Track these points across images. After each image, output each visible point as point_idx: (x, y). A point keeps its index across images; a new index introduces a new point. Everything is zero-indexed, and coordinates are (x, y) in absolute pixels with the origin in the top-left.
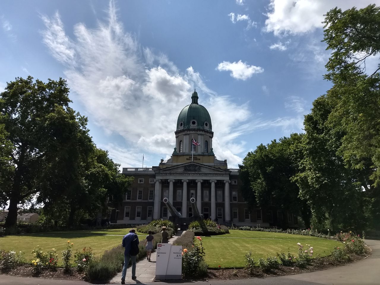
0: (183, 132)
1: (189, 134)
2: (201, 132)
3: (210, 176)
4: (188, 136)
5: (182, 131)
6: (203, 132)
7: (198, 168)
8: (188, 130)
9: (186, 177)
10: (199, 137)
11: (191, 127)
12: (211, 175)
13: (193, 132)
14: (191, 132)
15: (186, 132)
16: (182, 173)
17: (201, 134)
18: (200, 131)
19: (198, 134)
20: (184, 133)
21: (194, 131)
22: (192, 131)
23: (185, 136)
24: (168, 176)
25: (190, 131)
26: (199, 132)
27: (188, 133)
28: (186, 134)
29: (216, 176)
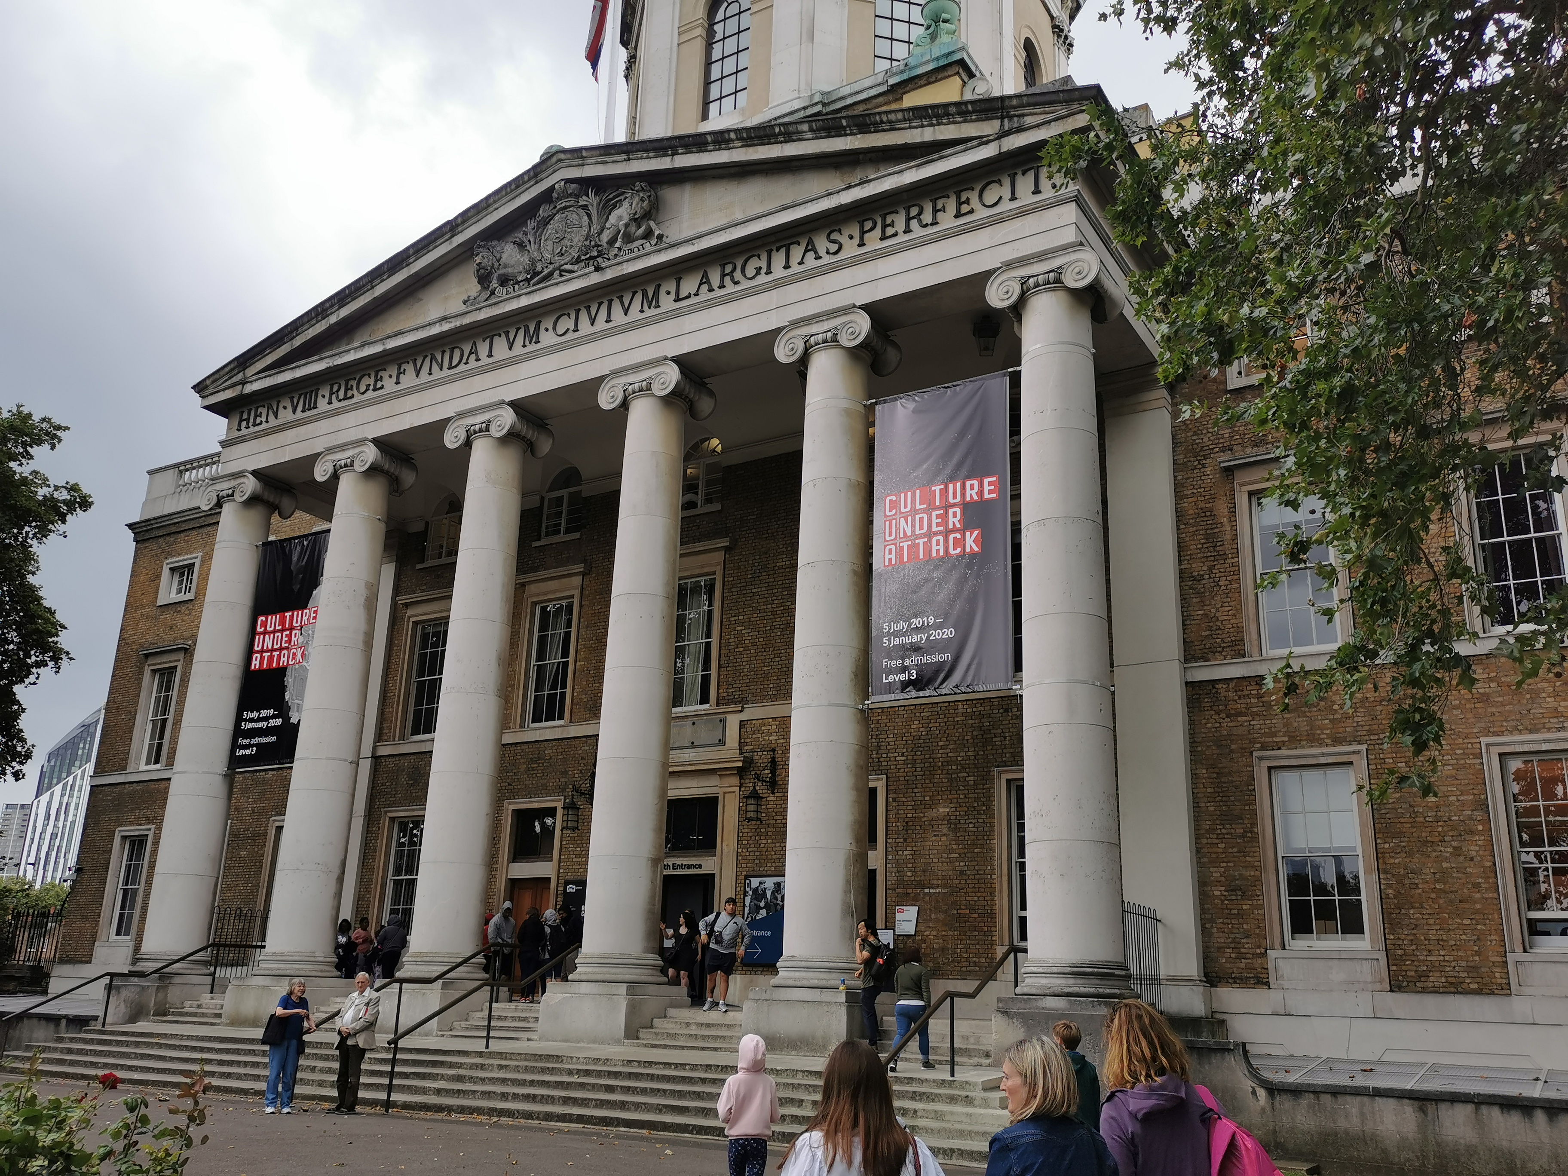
3: (778, 271)
7: (635, 216)
9: (490, 378)
12: (797, 254)
16: (448, 343)
24: (319, 418)
29: (873, 245)
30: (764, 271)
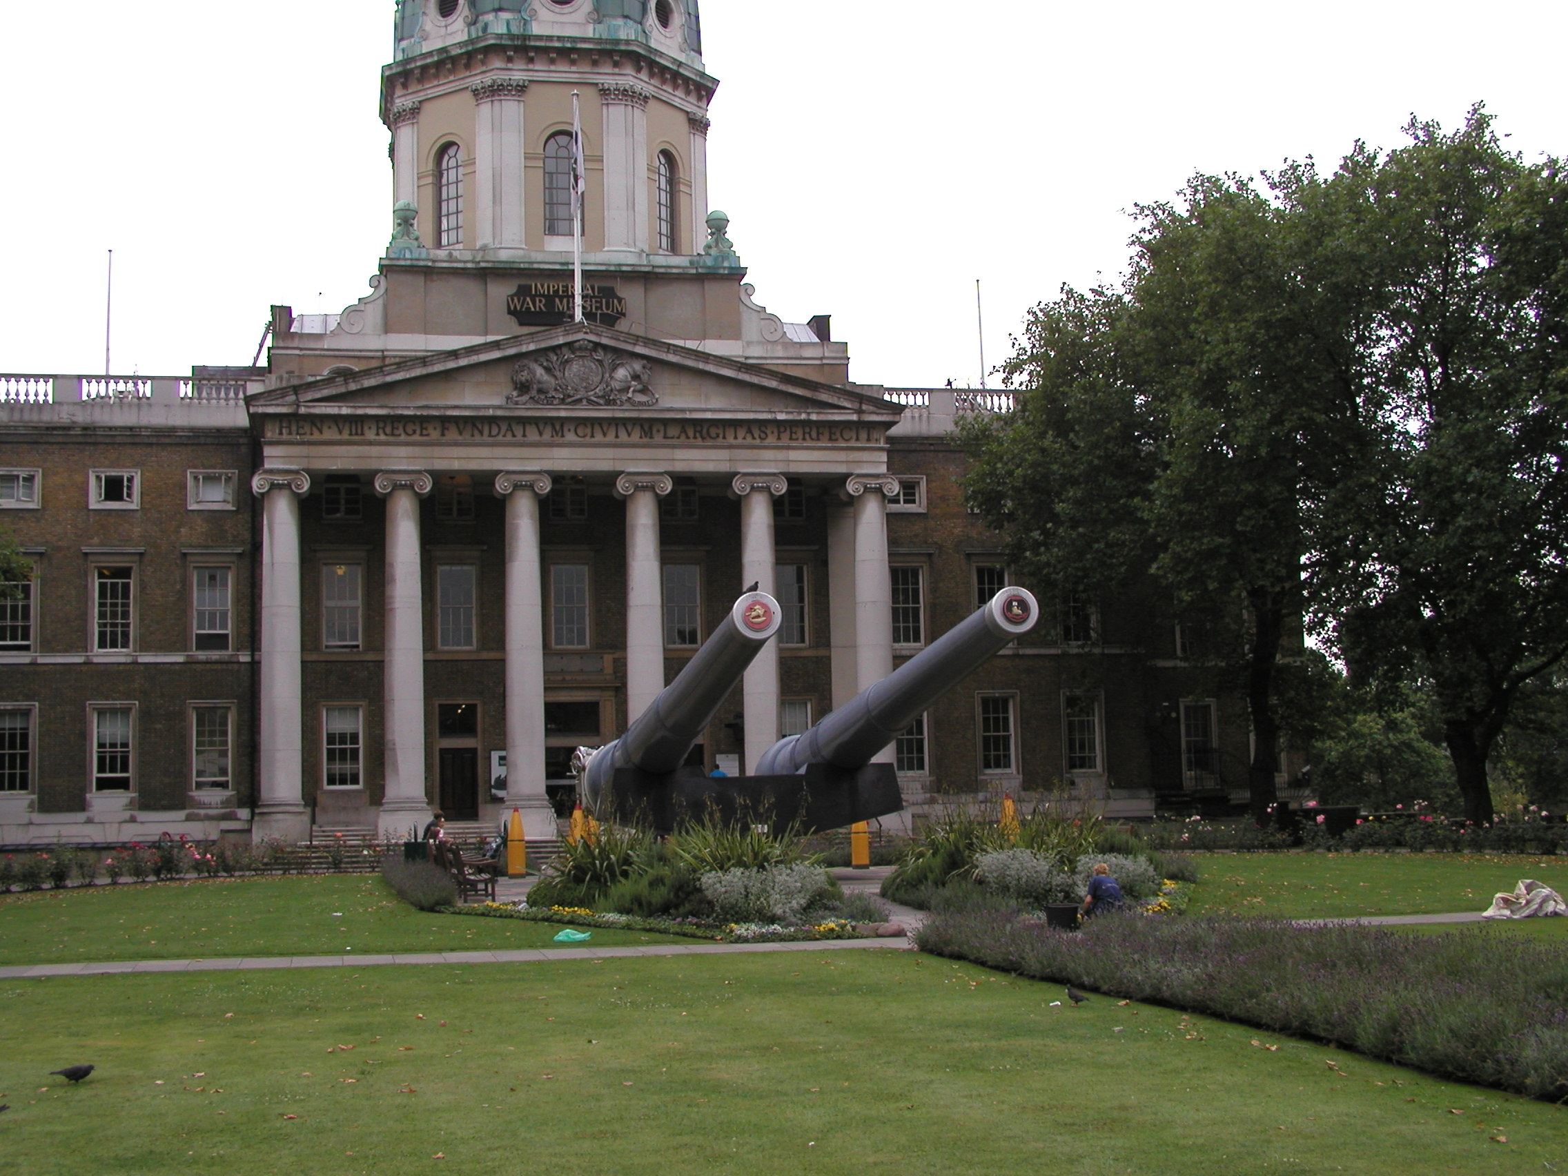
0: (468, 66)
1: (521, 89)
2: (629, 78)
3: (731, 440)
4: (511, 109)
5: (454, 60)
6: (644, 75)
7: (636, 377)
8: (517, 49)
9: (526, 452)
10: (617, 114)
11: (536, 29)
12: (741, 433)
13: (563, 71)
14: (541, 71)
15: (497, 71)
16: (493, 420)
17: (628, 95)
18: (616, 64)
19: (604, 92)
20: (479, 78)
21: (562, 67)
22: (552, 61)
23: (486, 109)
24: (370, 443)
25: (531, 60)
26: (608, 77)
27: (518, 74)
28: (495, 91)
29: (785, 441)
30: (721, 436)
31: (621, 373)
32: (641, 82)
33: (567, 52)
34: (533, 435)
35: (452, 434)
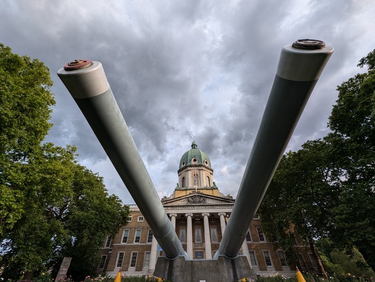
0: (185, 169)
1: (191, 170)
9: (190, 210)
11: (192, 164)
12: (218, 206)
13: (195, 168)
15: (188, 168)
16: (185, 206)
18: (201, 167)
19: (200, 170)
24: (170, 210)
25: (192, 167)
28: (188, 171)
29: (225, 207)
30: (216, 208)
31: (202, 199)
32: (204, 168)
33: (195, 166)
34: (190, 208)
35: (180, 208)
